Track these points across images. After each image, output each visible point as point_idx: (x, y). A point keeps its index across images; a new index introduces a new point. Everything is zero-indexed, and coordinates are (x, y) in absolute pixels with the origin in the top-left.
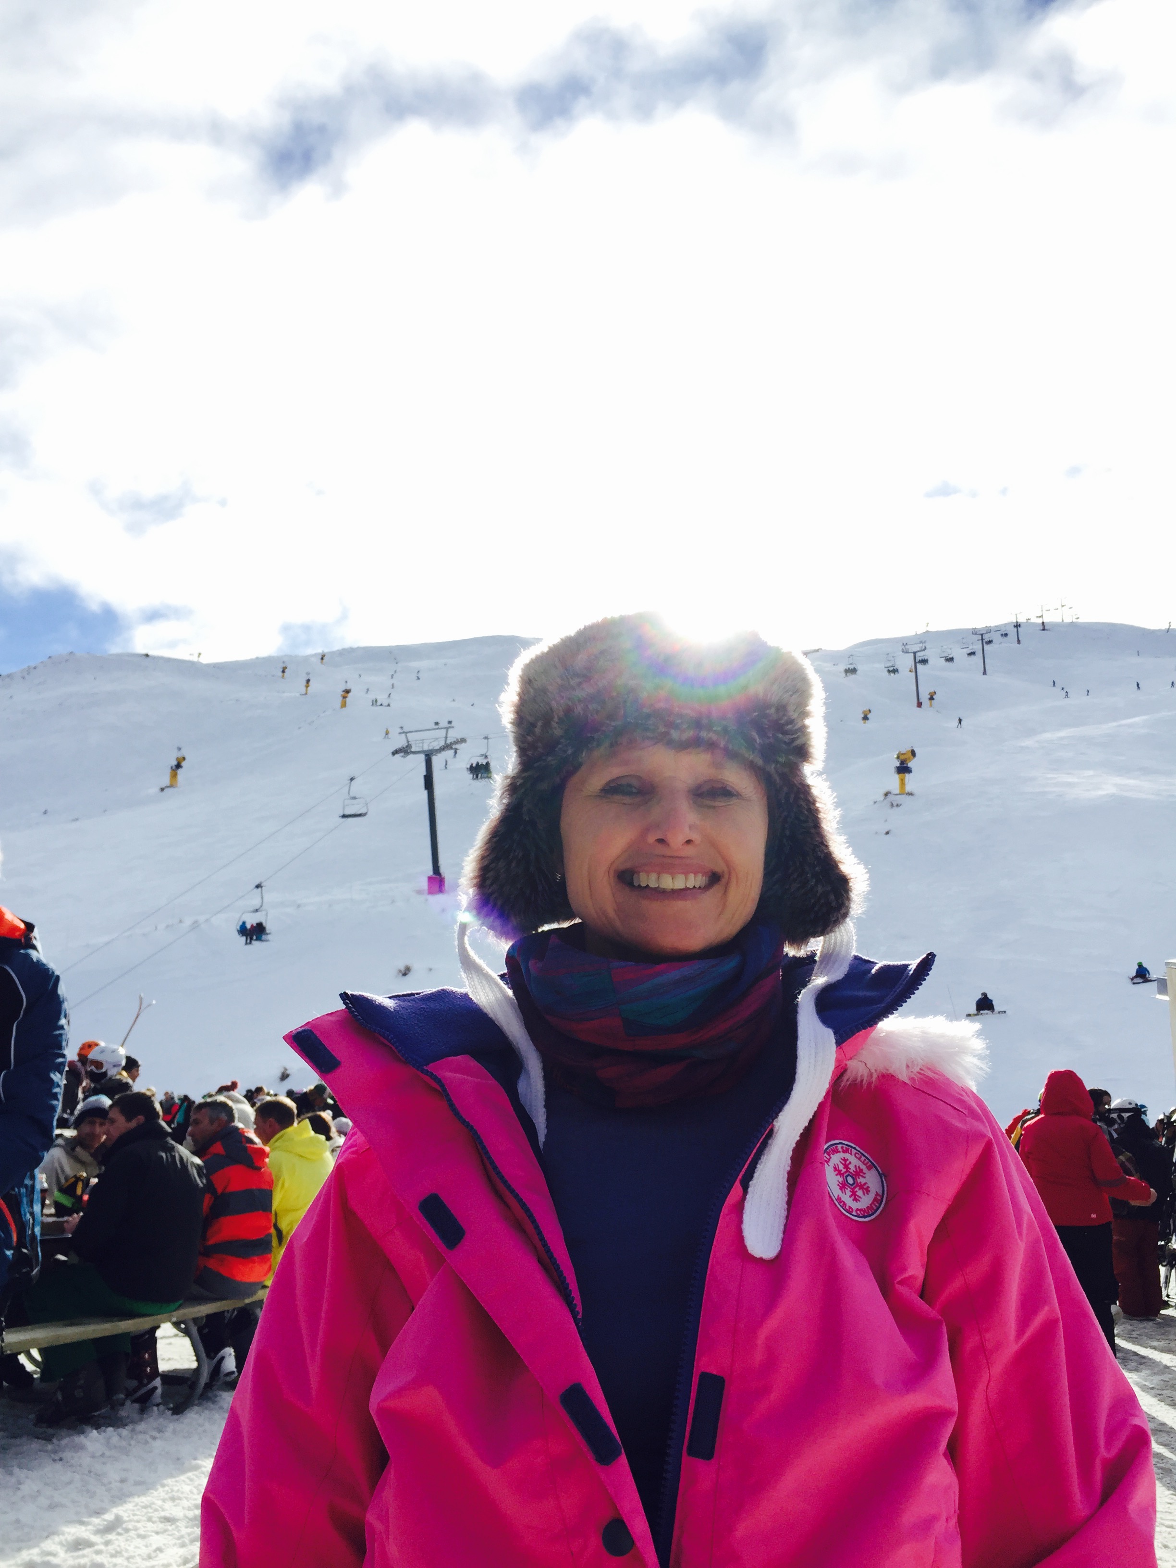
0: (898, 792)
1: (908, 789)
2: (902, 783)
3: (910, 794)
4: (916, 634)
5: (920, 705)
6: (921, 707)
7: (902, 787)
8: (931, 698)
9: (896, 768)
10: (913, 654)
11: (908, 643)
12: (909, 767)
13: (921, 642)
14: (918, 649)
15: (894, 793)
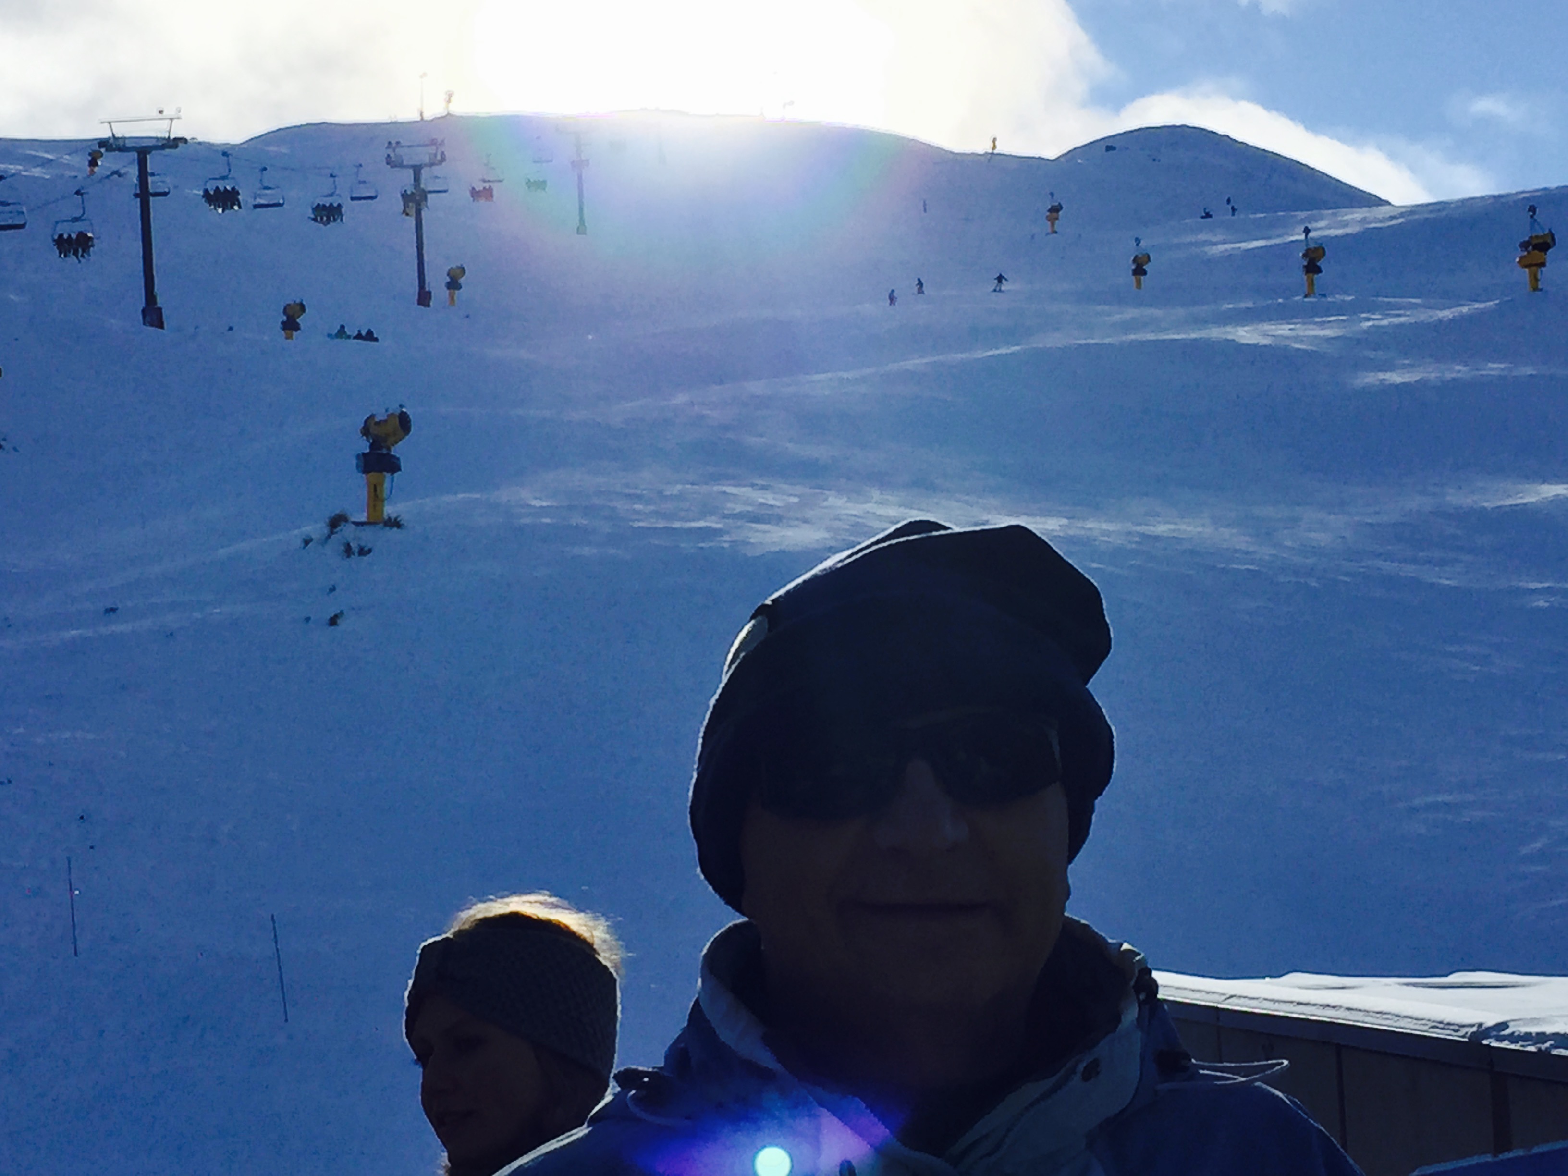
0: (363, 518)
1: (389, 510)
2: (376, 497)
3: (395, 523)
4: (422, 119)
5: (424, 298)
6: (428, 305)
7: (375, 506)
8: (453, 284)
9: (358, 456)
10: (411, 171)
11: (403, 143)
12: (393, 457)
13: (433, 142)
14: (426, 160)
15: (353, 519)
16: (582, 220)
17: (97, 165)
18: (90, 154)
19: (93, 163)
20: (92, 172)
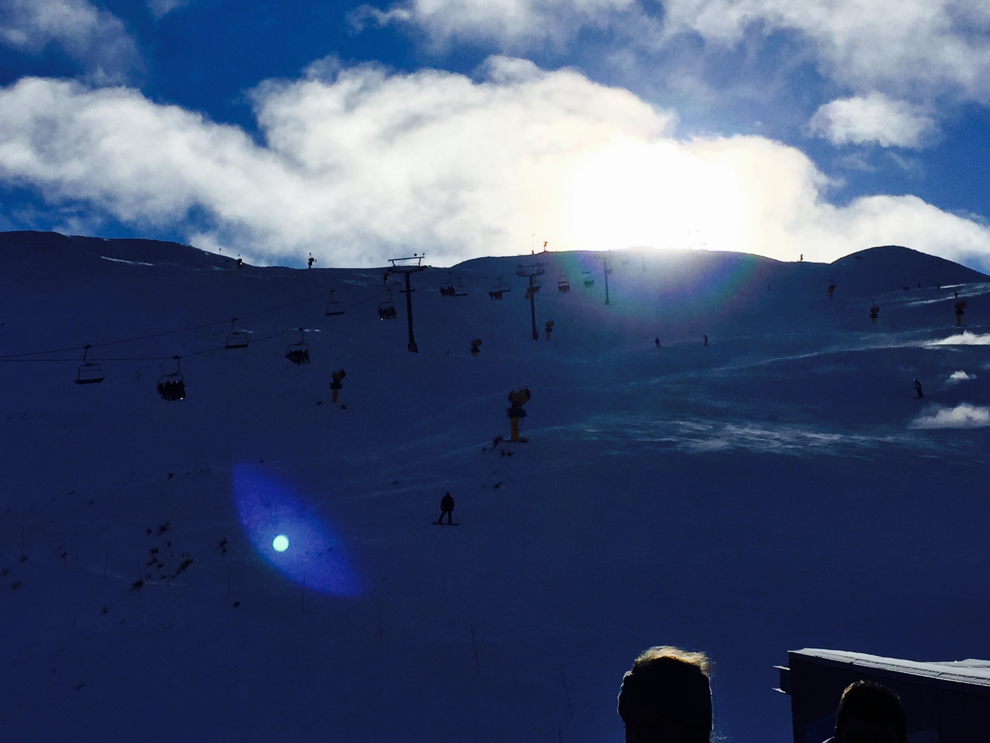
0: (509, 438)
1: (521, 435)
2: (515, 429)
3: (524, 441)
4: (533, 254)
5: (535, 336)
6: (537, 339)
7: (515, 433)
8: (549, 329)
9: (507, 410)
10: (529, 278)
11: (524, 265)
12: (523, 410)
13: (538, 264)
14: (535, 272)
15: (505, 439)
16: (607, 298)
17: (387, 279)
18: (384, 274)
19: (385, 279)
20: (385, 282)
